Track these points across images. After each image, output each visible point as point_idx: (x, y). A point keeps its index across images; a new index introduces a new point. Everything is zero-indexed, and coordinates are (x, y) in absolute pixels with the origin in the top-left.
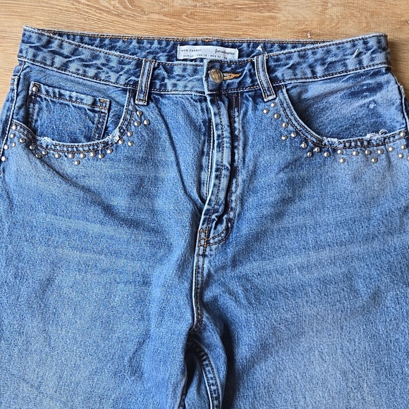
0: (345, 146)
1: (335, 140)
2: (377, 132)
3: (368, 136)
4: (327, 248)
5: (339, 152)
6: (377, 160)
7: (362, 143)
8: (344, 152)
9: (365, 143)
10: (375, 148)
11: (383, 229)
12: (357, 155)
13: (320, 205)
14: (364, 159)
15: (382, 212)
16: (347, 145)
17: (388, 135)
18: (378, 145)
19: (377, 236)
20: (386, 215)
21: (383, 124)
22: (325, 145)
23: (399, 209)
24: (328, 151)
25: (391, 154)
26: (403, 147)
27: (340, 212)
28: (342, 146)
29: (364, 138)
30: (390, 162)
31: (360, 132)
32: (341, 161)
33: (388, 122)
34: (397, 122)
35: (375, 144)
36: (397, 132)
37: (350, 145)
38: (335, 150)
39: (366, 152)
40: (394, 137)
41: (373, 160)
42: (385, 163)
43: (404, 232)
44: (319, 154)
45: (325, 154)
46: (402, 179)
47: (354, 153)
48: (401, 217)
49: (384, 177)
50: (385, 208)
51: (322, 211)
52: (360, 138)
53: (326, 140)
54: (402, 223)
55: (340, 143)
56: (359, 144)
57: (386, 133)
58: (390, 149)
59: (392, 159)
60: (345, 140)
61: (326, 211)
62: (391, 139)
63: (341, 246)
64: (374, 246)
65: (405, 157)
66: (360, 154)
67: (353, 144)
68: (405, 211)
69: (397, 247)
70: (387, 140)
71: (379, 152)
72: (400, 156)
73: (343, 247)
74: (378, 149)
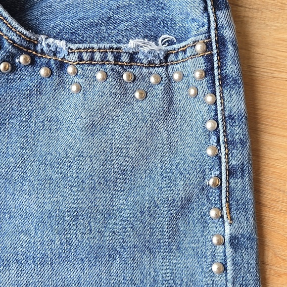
0: (81, 58)
1: (61, 44)
2: (155, 39)
3: (132, 44)
4: (13, 266)
5: (70, 70)
6: (145, 95)
7: (117, 58)
8: (80, 71)
9: (125, 58)
10: (145, 70)
11: (132, 240)
12: (105, 79)
13: (16, 175)
14: (117, 90)
15: (135, 203)
16: (86, 56)
17: (176, 46)
18: (151, 64)
19: (119, 253)
20: (142, 212)
21: (168, 24)
22: (42, 51)
23: (171, 204)
24: (48, 65)
25: (176, 86)
26: (197, 75)
27: (52, 192)
28: (74, 57)
29: (122, 46)
30: (170, 102)
31: (118, 34)
32: (74, 88)
33: (178, 19)
34: (193, 20)
35: (145, 61)
36: (190, 41)
37: (92, 59)
38: (62, 66)
39: (125, 77)
40: (185, 51)
41: (137, 95)
42: (159, 103)
43: (178, 249)
44: (30, 69)
45: (43, 72)
46: (190, 140)
47: (99, 76)
48: (173, 219)
49: (153, 131)
50: (143, 196)
51: (18, 186)
52: (115, 45)
53: (44, 42)
54: (174, 232)
55: (71, 51)
56: (110, 57)
57: (171, 43)
58: (176, 76)
59: (177, 97)
60: (81, 46)
61: (27, 187)
62: (180, 56)
63: (42, 264)
64: (113, 270)
65: (200, 95)
66: (110, 79)
67: (97, 56)
68: (183, 208)
69: (159, 279)
70: (172, 58)
71: (152, 80)
72: (192, 92)
73: (46, 267)
74: (150, 74)
